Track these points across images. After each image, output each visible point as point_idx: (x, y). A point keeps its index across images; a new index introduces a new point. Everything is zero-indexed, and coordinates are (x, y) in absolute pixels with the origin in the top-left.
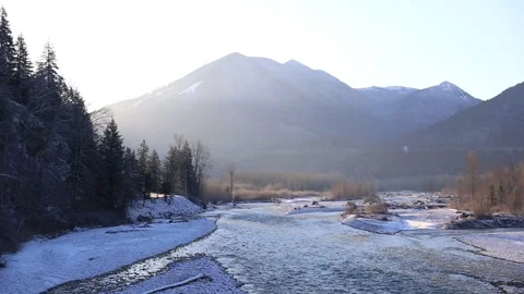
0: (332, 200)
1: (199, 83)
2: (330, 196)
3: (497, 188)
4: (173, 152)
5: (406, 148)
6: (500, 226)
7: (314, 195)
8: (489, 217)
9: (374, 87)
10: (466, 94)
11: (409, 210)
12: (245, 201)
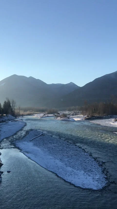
0: (47, 114)
1: (4, 83)
2: (46, 113)
3: (93, 109)
4: (5, 102)
5: (62, 100)
6: (97, 119)
7: (41, 113)
8: (94, 116)
9: (53, 84)
10: (76, 85)
11: (71, 116)
12: (24, 115)
